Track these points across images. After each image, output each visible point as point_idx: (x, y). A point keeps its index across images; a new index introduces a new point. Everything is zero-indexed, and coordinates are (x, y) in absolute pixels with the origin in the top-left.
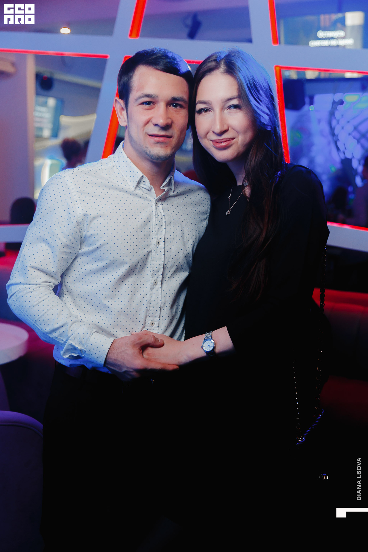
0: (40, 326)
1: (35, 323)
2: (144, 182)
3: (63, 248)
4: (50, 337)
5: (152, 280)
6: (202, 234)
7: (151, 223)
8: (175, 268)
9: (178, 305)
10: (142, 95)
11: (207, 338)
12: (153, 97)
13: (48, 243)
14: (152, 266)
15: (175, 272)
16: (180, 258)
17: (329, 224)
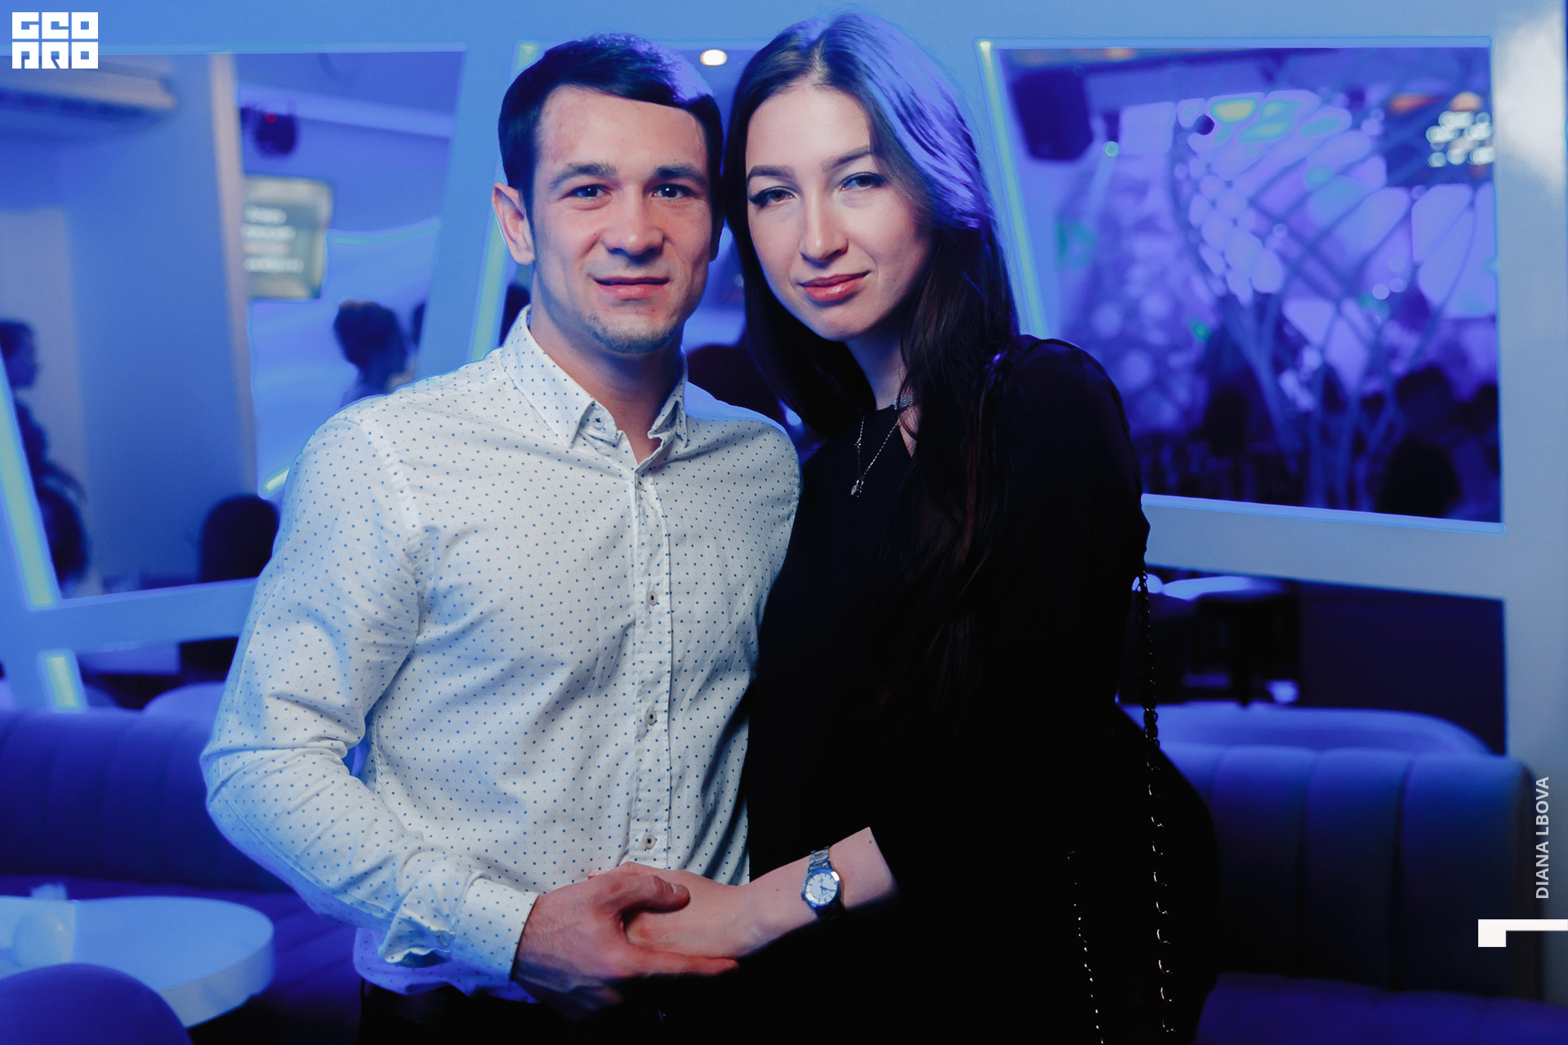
0: (312, 871)
1: (296, 863)
2: (598, 420)
3: (369, 631)
4: (342, 904)
5: (640, 710)
6: (780, 561)
7: (626, 541)
8: (707, 671)
9: (725, 781)
10: (570, 170)
11: (815, 868)
12: (600, 171)
13: (321, 622)
14: (639, 667)
15: (710, 680)
16: (720, 637)
17: (1148, 500)
